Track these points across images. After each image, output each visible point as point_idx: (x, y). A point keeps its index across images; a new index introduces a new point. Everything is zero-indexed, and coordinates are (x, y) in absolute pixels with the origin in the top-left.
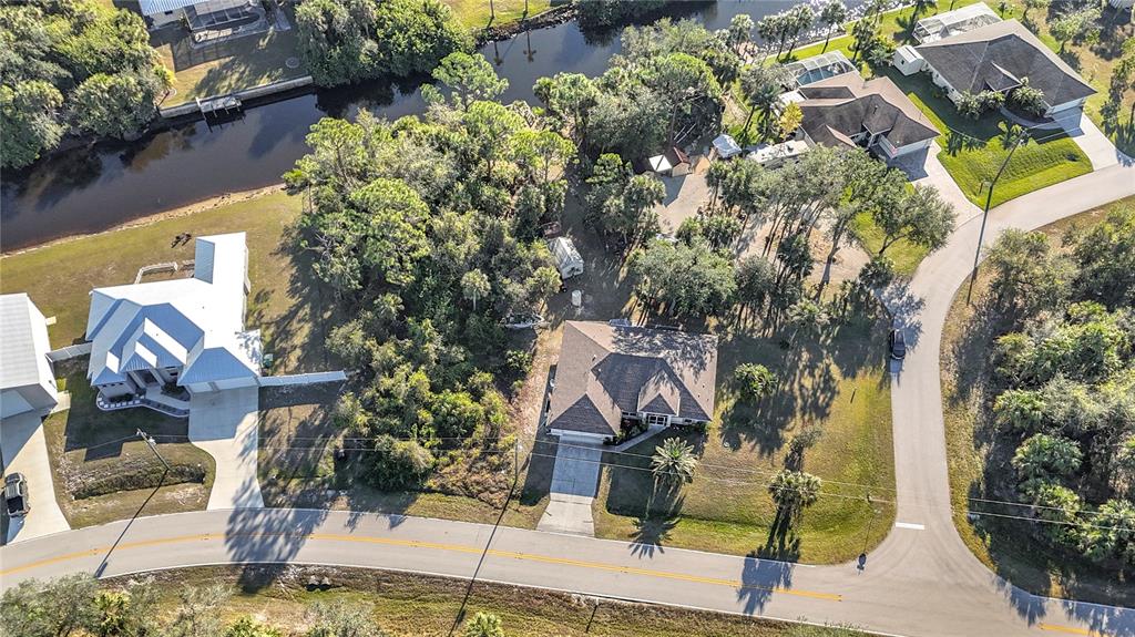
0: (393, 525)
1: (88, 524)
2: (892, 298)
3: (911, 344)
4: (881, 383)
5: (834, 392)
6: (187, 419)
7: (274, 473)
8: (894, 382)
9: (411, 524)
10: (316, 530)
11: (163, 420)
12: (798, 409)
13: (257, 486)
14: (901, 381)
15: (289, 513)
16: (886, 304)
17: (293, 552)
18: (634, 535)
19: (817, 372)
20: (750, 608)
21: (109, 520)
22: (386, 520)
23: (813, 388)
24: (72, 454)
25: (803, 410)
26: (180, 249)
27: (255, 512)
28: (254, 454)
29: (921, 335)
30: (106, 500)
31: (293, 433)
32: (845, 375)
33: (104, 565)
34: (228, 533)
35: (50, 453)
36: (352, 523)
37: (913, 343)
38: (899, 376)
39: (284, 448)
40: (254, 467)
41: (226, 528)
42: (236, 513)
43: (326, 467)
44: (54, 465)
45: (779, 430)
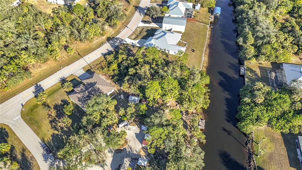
2: (59, 163)
3: (44, 155)
4: (44, 139)
5: (52, 128)
6: (146, 39)
7: (125, 45)
8: (41, 142)
12: (56, 118)
13: (125, 43)
14: (39, 144)
16: (59, 160)
17: (109, 43)
18: (66, 79)
19: (59, 128)
20: (37, 85)
21: (135, 30)
23: (57, 124)
25: (55, 119)
26: (190, 49)
28: (131, 44)
29: (43, 159)
31: (131, 49)
32: (54, 134)
34: (119, 38)
36: (108, 50)
37: (44, 156)
38: (41, 144)
41: (120, 38)
42: (122, 40)
45: (56, 111)
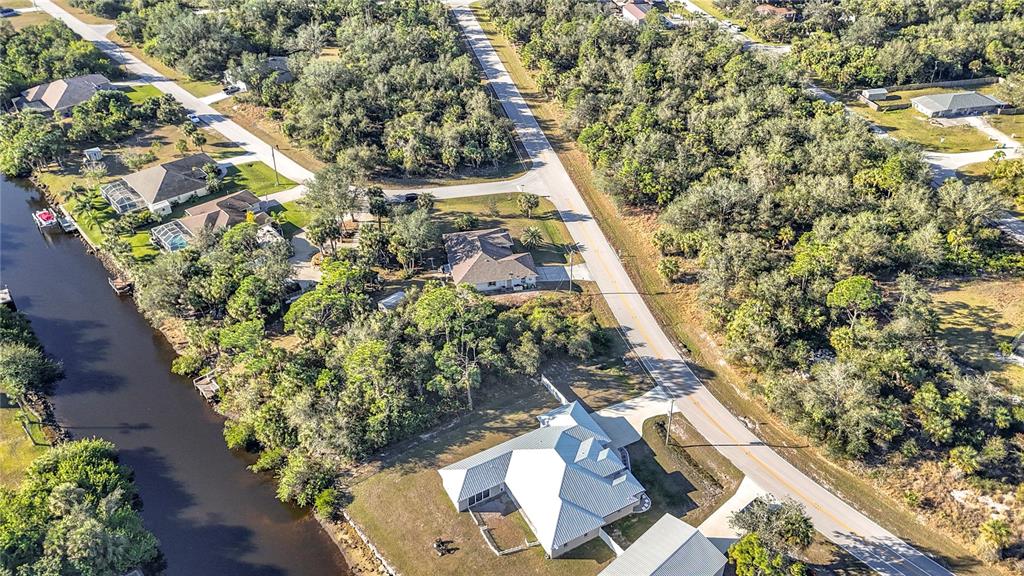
0: (630, 329)
1: (735, 467)
6: (626, 447)
9: (623, 323)
10: (656, 358)
11: (636, 461)
13: (648, 394)
15: (654, 374)
17: (678, 362)
21: (724, 458)
22: (629, 333)
24: (697, 501)
27: (665, 389)
30: (712, 470)
31: (601, 391)
33: (752, 444)
35: (706, 517)
36: (641, 345)
39: (613, 391)
40: (636, 400)
42: (671, 397)
43: (613, 372)
44: (712, 510)
